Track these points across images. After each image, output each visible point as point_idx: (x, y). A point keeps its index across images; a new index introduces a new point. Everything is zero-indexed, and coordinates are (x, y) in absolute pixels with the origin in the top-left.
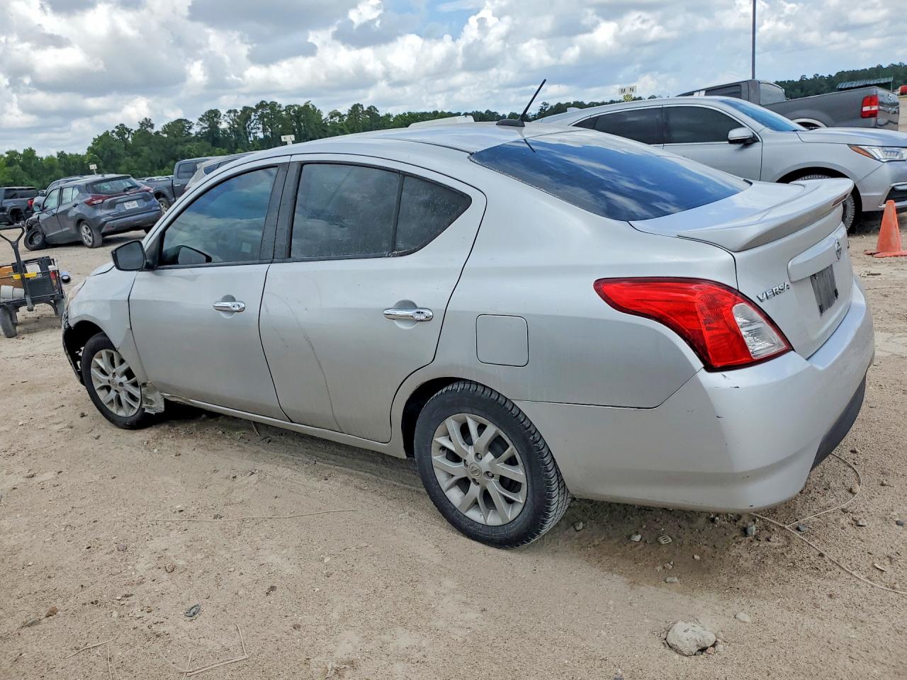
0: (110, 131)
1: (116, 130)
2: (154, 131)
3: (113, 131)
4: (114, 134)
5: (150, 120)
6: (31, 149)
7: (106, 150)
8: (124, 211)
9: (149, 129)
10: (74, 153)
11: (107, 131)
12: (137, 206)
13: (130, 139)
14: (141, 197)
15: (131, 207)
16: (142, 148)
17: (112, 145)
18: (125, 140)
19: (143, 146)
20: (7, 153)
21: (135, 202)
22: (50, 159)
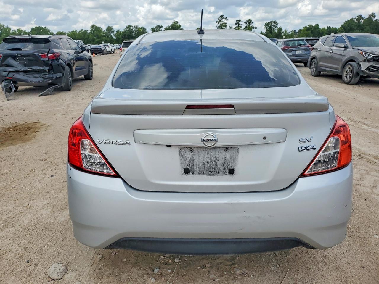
0: (354, 18)
1: (357, 18)
2: (376, 18)
3: (355, 18)
4: (355, 20)
5: (375, 13)
6: (318, 24)
7: (348, 26)
8: (295, 54)
9: (373, 18)
10: (334, 27)
11: (353, 18)
12: (301, 53)
13: (362, 22)
14: (304, 49)
15: (298, 53)
16: (366, 26)
17: (352, 24)
18: (359, 22)
19: (367, 26)
20: (308, 25)
21: (301, 51)
22: (324, 29)
